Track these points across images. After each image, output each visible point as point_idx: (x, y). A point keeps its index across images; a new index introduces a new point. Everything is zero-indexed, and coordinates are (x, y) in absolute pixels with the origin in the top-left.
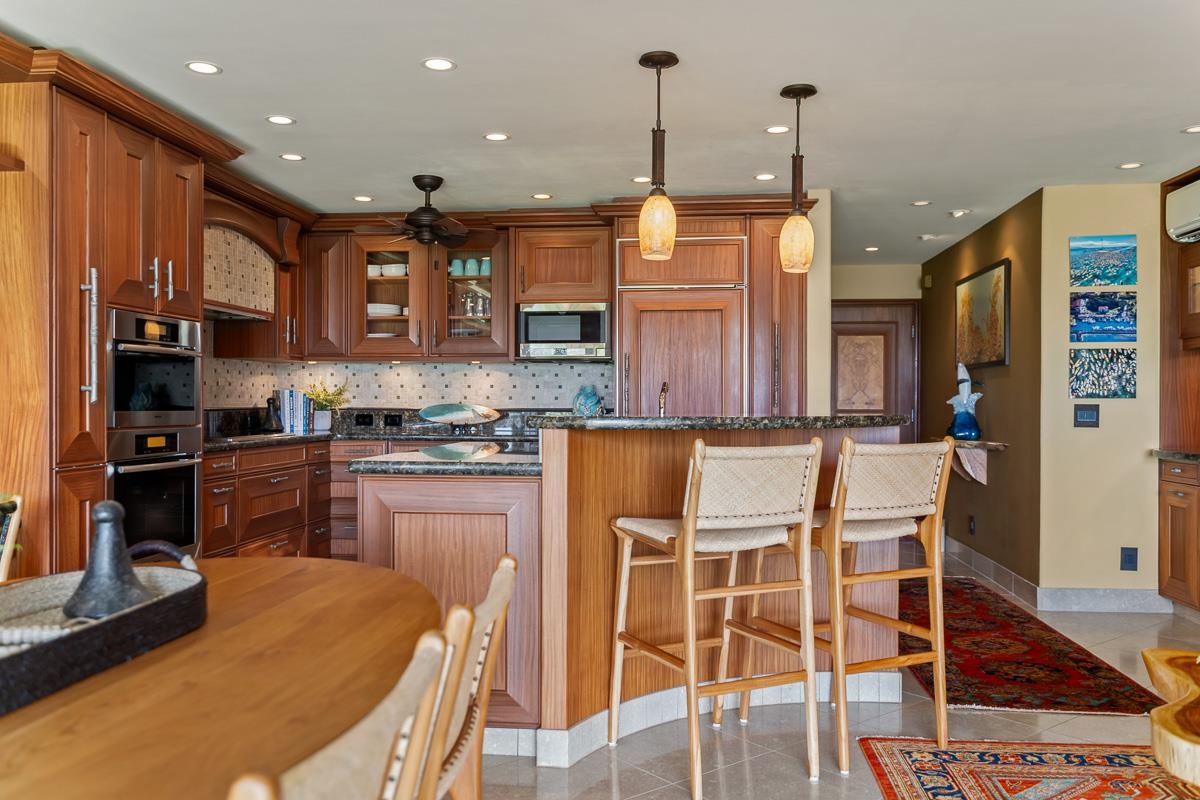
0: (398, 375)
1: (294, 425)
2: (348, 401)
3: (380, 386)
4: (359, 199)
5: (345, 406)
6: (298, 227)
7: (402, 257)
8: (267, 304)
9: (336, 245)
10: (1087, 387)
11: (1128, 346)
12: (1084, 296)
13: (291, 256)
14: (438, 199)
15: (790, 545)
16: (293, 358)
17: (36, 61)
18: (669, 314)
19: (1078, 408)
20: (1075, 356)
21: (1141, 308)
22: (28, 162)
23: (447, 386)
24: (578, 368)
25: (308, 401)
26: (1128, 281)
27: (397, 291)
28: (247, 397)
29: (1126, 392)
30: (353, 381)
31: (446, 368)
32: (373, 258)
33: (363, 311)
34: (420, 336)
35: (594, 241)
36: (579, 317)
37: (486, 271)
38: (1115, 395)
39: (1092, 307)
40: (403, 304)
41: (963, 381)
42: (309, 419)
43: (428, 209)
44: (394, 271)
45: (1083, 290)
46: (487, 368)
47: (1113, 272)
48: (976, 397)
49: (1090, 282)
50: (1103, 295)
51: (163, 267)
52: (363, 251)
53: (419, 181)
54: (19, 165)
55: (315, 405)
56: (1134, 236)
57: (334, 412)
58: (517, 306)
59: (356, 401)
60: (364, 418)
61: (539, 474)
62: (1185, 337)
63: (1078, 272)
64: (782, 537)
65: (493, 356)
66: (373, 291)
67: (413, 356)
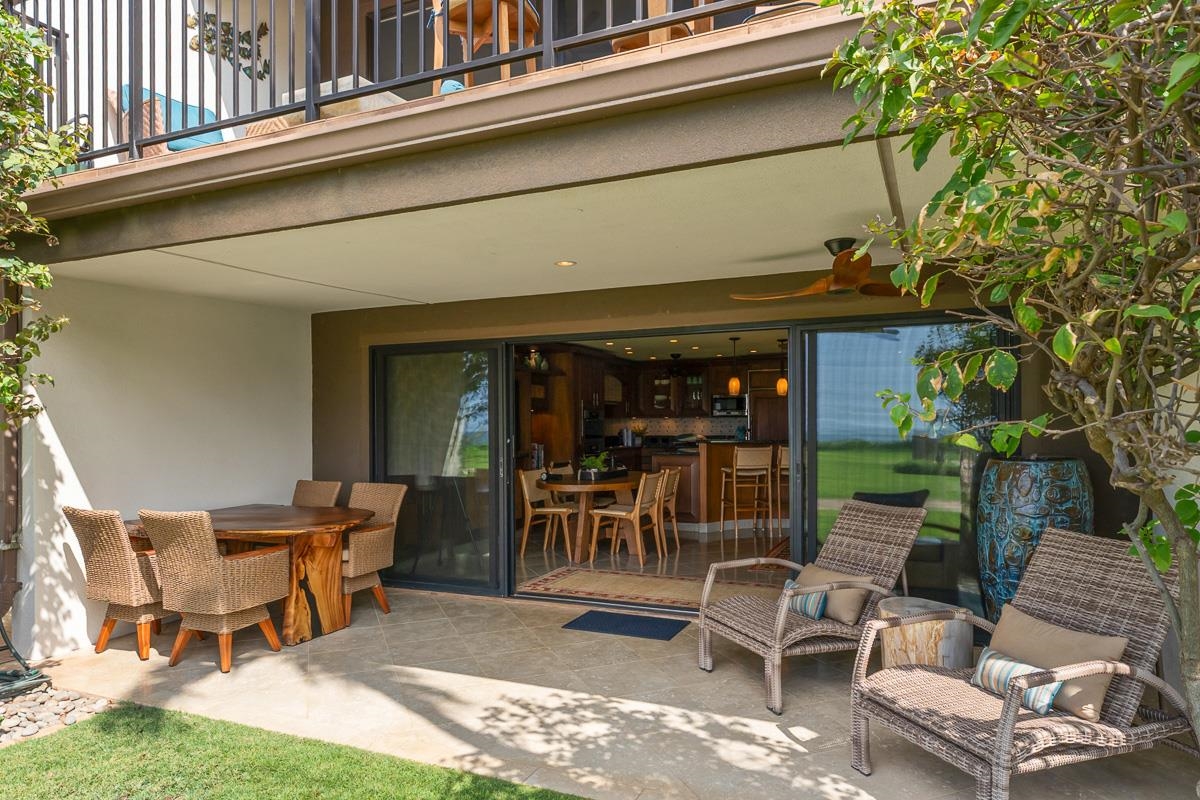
0: (667, 423)
1: (628, 442)
2: (648, 433)
3: (660, 427)
4: (651, 357)
5: (647, 435)
8: (619, 398)
9: (643, 373)
13: (626, 379)
16: (627, 417)
18: (768, 399)
22: (567, 373)
23: (686, 427)
24: (739, 419)
25: (633, 433)
27: (665, 390)
28: (612, 432)
30: (650, 425)
31: (686, 419)
32: (656, 378)
33: (653, 397)
34: (674, 408)
35: (741, 370)
36: (735, 400)
37: (700, 382)
40: (669, 395)
42: (633, 441)
44: (665, 382)
46: (701, 420)
51: (596, 395)
52: (653, 376)
53: (672, 355)
54: (565, 374)
55: (636, 434)
57: (643, 437)
58: (711, 396)
59: (650, 433)
60: (654, 440)
61: (699, 455)
64: (765, 472)
65: (702, 415)
66: (657, 390)
67: (672, 415)
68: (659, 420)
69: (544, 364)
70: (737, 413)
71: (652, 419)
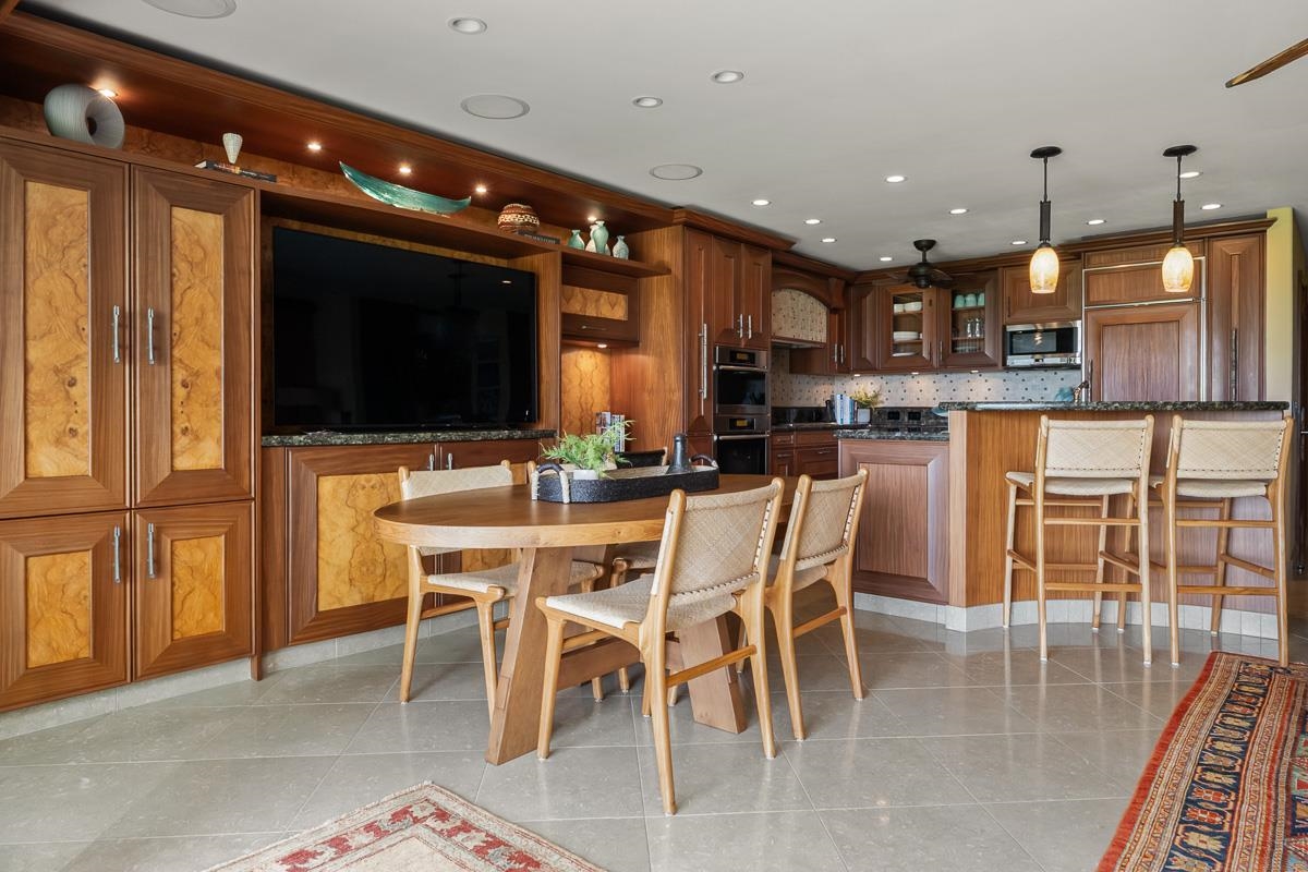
0: (918, 382)
1: (843, 417)
2: (882, 402)
3: (905, 391)
4: (883, 259)
5: (881, 405)
6: (843, 283)
8: (820, 335)
9: (871, 293)
13: (837, 302)
14: (931, 256)
15: (1134, 494)
16: (840, 372)
17: (676, 216)
18: (1129, 327)
22: (673, 270)
23: (954, 389)
24: (1061, 374)
25: (853, 402)
27: (914, 322)
28: (813, 399)
30: (886, 387)
31: (953, 377)
32: (897, 301)
33: (890, 336)
34: (931, 354)
36: (1055, 333)
37: (981, 302)
40: (920, 332)
42: (854, 414)
43: (925, 263)
44: (913, 307)
46: (986, 376)
51: (745, 319)
52: (889, 295)
53: (918, 245)
54: (669, 271)
55: (858, 404)
57: (871, 409)
58: (1004, 328)
59: (887, 401)
60: (894, 414)
61: (948, 440)
65: (986, 366)
66: (898, 323)
67: (926, 368)
68: (904, 378)
69: (620, 249)
70: (1056, 360)
71: (890, 377)
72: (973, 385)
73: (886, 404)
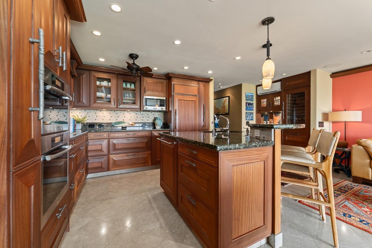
0: (103, 113)
2: (86, 121)
3: (97, 116)
4: (100, 59)
6: (77, 65)
7: (109, 80)
9: (86, 74)
10: (248, 119)
11: (252, 112)
12: (248, 103)
13: (75, 72)
18: (184, 101)
19: (247, 122)
20: (246, 113)
21: (254, 105)
23: (118, 117)
24: (153, 113)
25: (74, 120)
26: (253, 101)
27: (106, 90)
29: (252, 120)
32: (99, 79)
33: (96, 94)
34: (114, 103)
35: (163, 83)
36: (160, 100)
37: (133, 87)
38: (251, 120)
39: (248, 105)
41: (216, 117)
42: (74, 126)
44: (105, 83)
45: (247, 102)
47: (251, 99)
48: (218, 120)
49: (248, 101)
50: (250, 103)
52: (96, 77)
53: (131, 56)
55: (76, 122)
56: (253, 94)
57: (82, 123)
58: (143, 97)
60: (92, 125)
62: (259, 111)
63: (247, 99)
66: (99, 88)
68: (96, 111)
71: (89, 111)
72: (125, 115)
73: (88, 121)
